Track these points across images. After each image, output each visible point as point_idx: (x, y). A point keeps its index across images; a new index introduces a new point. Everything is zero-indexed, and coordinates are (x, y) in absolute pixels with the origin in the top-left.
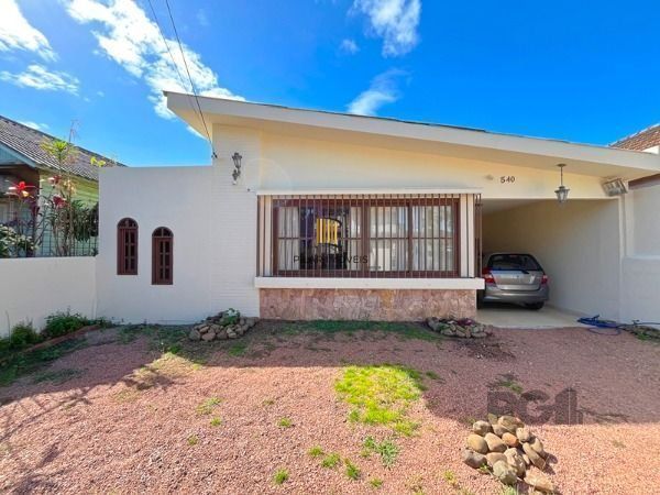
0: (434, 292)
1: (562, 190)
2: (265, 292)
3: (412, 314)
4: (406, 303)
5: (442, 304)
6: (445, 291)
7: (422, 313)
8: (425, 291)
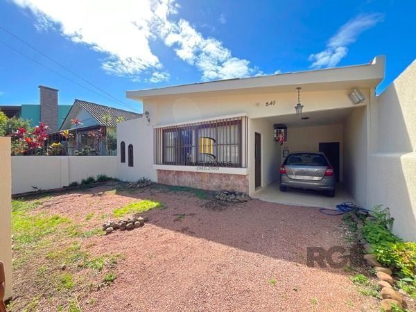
0: (225, 175)
1: (299, 106)
2: (160, 171)
3: (215, 187)
4: (212, 180)
5: (229, 182)
6: (231, 175)
7: (220, 187)
8: (221, 174)
